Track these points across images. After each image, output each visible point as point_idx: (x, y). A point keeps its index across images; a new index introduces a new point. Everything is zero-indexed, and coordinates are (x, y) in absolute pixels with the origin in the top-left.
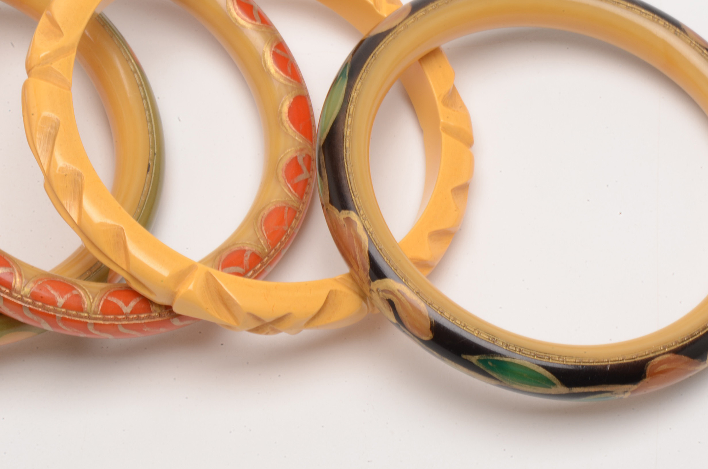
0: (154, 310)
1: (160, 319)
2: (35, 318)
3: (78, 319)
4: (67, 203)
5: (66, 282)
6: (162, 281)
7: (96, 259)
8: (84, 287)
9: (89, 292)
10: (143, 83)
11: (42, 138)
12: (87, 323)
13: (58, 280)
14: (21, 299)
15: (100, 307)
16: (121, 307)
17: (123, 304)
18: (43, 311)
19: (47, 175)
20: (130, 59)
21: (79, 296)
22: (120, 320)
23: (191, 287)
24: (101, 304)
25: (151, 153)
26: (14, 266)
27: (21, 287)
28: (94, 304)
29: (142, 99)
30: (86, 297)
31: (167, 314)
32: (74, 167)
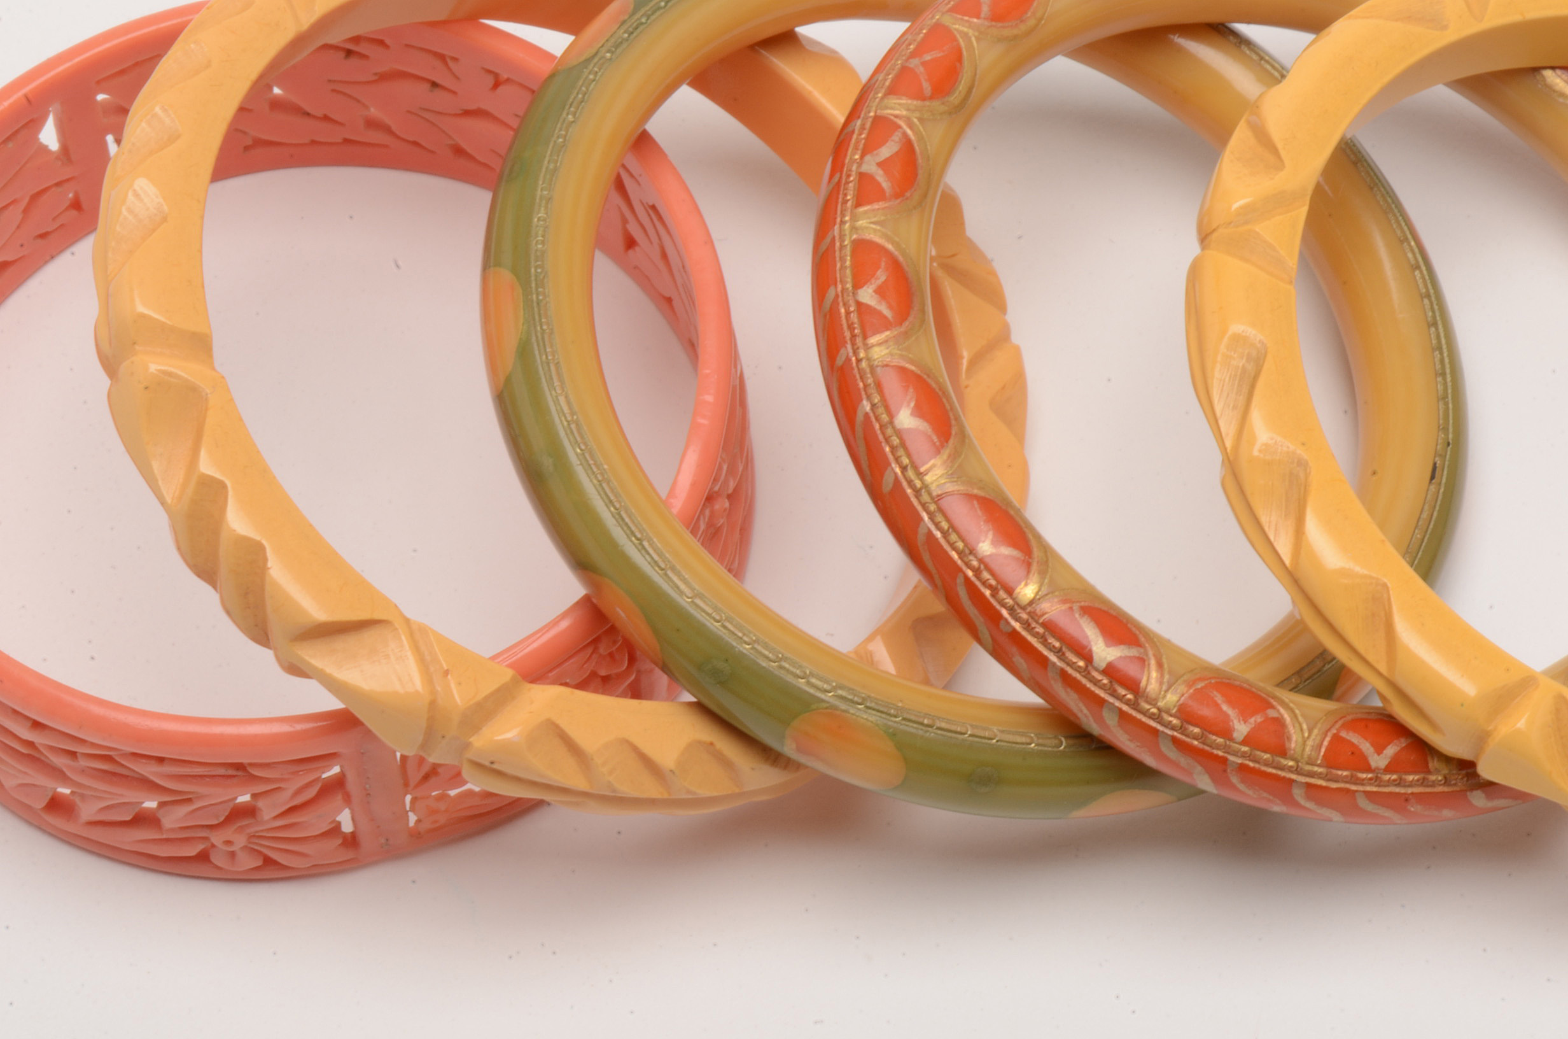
0: (1436, 769)
1: (1446, 789)
2: (1184, 760)
3: (1274, 771)
4: (1270, 522)
5: (1254, 690)
6: (1462, 705)
7: (1320, 644)
8: (1291, 705)
9: (1303, 715)
10: (1432, 291)
11: (1227, 379)
12: (1292, 781)
13: (1237, 683)
14: (1158, 718)
15: (1323, 750)
16: (1366, 754)
17: (1372, 750)
18: (1201, 746)
19: (1231, 458)
20: (1406, 239)
21: (1279, 722)
22: (1361, 782)
23: (1521, 724)
24: (1326, 743)
25: (1440, 441)
26: (1147, 645)
27: (1160, 691)
28: (1310, 743)
29: (1429, 326)
30: (1294, 727)
31: (1462, 779)
32: (1292, 447)
